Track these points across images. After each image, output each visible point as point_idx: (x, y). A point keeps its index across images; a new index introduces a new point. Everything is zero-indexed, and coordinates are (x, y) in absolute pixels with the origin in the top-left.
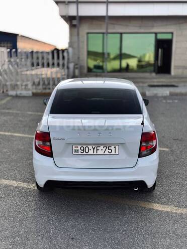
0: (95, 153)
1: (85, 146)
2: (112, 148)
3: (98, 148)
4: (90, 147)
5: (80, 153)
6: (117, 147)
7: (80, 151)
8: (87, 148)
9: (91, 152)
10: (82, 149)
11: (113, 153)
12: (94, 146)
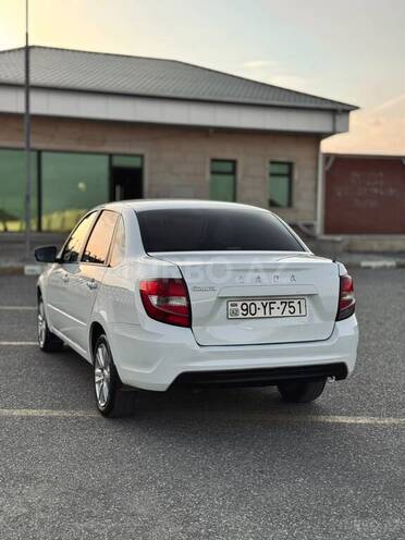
0: (268, 315)
1: (249, 303)
2: (295, 304)
3: (272, 305)
4: (259, 304)
5: (241, 316)
6: (302, 302)
7: (241, 311)
8: (253, 306)
9: (260, 313)
10: (245, 307)
11: (297, 313)
12: (264, 302)
